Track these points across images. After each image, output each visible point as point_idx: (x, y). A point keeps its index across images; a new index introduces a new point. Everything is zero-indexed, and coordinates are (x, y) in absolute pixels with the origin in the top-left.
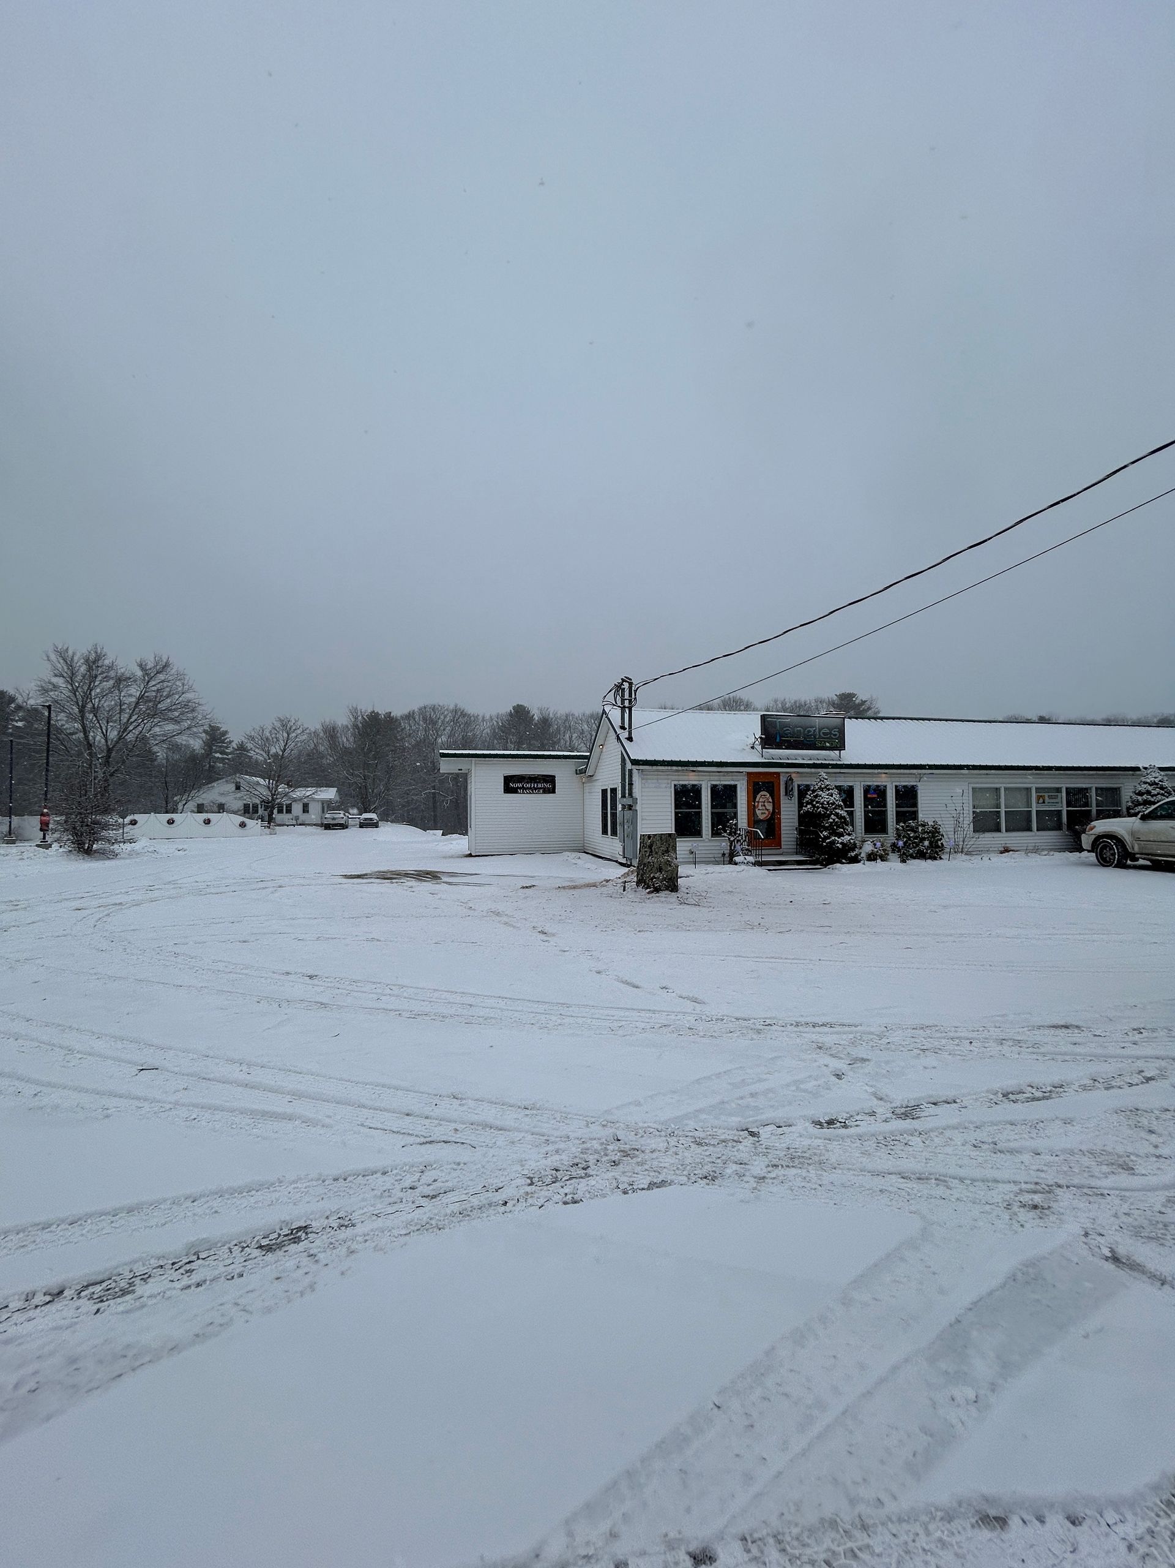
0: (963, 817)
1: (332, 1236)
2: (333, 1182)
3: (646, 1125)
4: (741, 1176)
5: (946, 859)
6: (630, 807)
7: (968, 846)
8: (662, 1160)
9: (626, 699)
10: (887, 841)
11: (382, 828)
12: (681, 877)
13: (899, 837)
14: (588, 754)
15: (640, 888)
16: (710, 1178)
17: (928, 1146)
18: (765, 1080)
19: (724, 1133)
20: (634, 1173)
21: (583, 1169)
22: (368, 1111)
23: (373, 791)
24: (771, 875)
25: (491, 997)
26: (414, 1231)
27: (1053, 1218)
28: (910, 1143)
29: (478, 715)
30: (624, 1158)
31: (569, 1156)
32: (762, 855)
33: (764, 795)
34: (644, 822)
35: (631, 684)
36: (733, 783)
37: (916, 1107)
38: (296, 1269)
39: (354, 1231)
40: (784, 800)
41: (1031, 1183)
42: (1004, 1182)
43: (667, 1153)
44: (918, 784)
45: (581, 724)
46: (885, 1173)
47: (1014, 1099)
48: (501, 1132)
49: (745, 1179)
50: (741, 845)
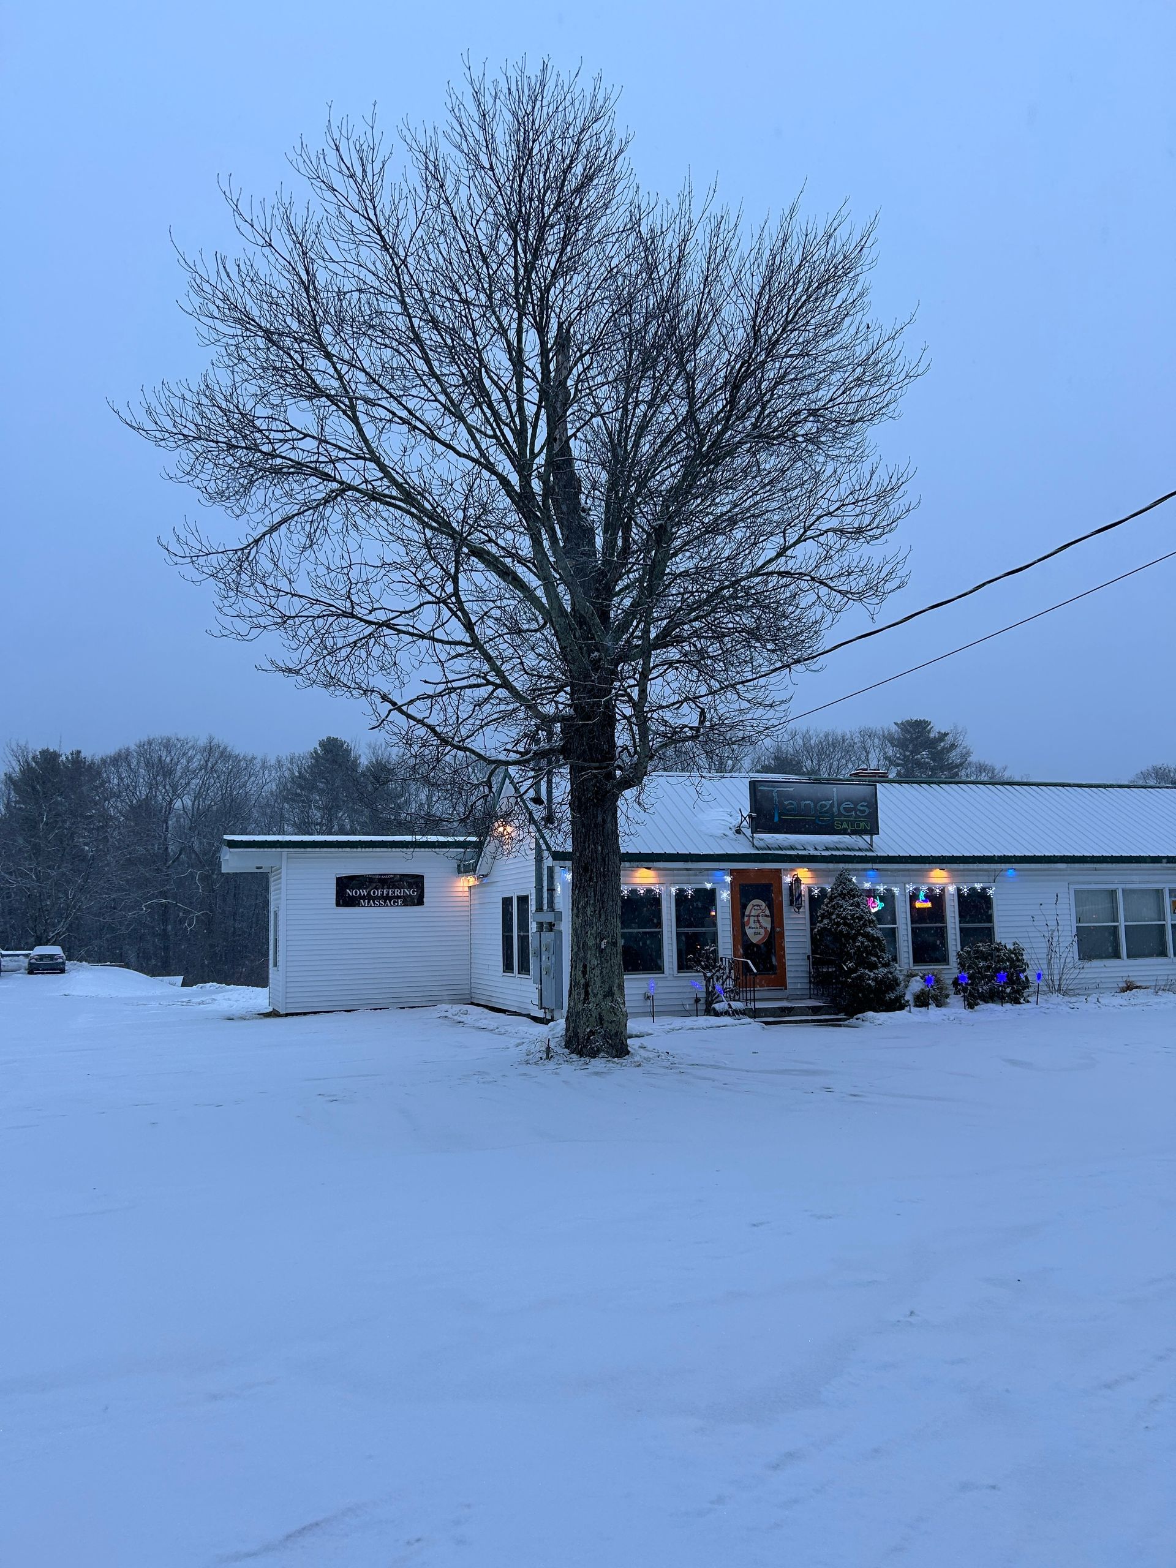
0: (1060, 937)
5: (1034, 1001)
6: (551, 926)
7: (1069, 982)
10: (945, 975)
12: (632, 1036)
13: (963, 968)
14: (480, 839)
15: (571, 1054)
29: (253, 758)
32: (754, 1000)
33: (758, 906)
36: (709, 887)
40: (788, 912)
44: (992, 886)
50: (723, 984)
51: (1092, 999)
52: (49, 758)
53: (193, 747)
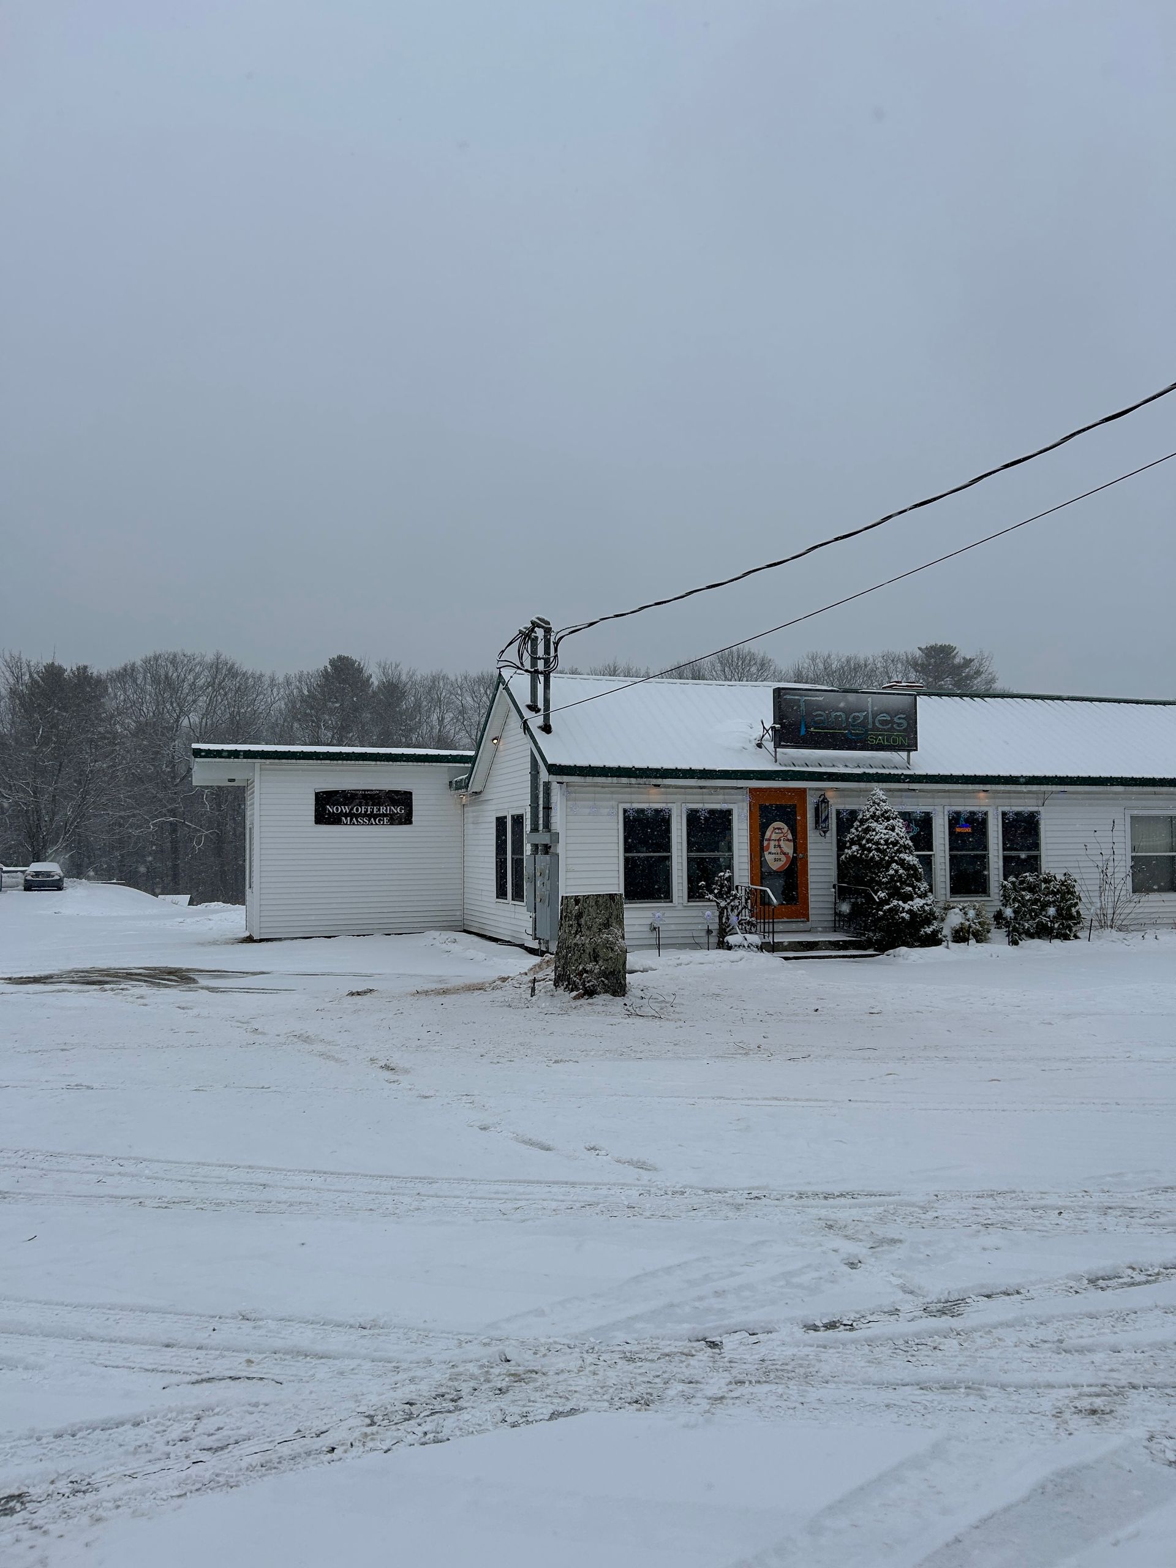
0: (1114, 867)
1: (63, 1504)
2: (54, 1440)
3: (551, 1340)
4: (688, 1398)
5: (1085, 937)
6: (547, 849)
7: (1122, 917)
8: (572, 1383)
9: (540, 659)
10: (986, 908)
11: (72, 891)
12: (631, 971)
13: (1006, 900)
14: (472, 753)
15: (561, 990)
16: (643, 1402)
17: (966, 1349)
18: (739, 1274)
19: (669, 1345)
20: (529, 1401)
21: (453, 1400)
22: (101, 1344)
23: (51, 820)
24: (790, 966)
25: (300, 1171)
26: (191, 1492)
27: (1113, 1423)
28: (941, 1347)
29: (262, 676)
30: (515, 1384)
31: (431, 1385)
32: (773, 932)
33: (779, 829)
34: (570, 875)
35: (548, 631)
36: (725, 807)
37: (960, 1302)
38: (14, 1544)
39: (98, 1497)
40: (812, 836)
41: (1097, 1386)
42: (1061, 1387)
43: (581, 1373)
44: (1041, 809)
45: (461, 695)
46: (898, 1385)
47: (1104, 1286)
48: (323, 1361)
49: (694, 1401)
50: (738, 915)
51: (1150, 935)
52: (53, 673)
53: (200, 664)
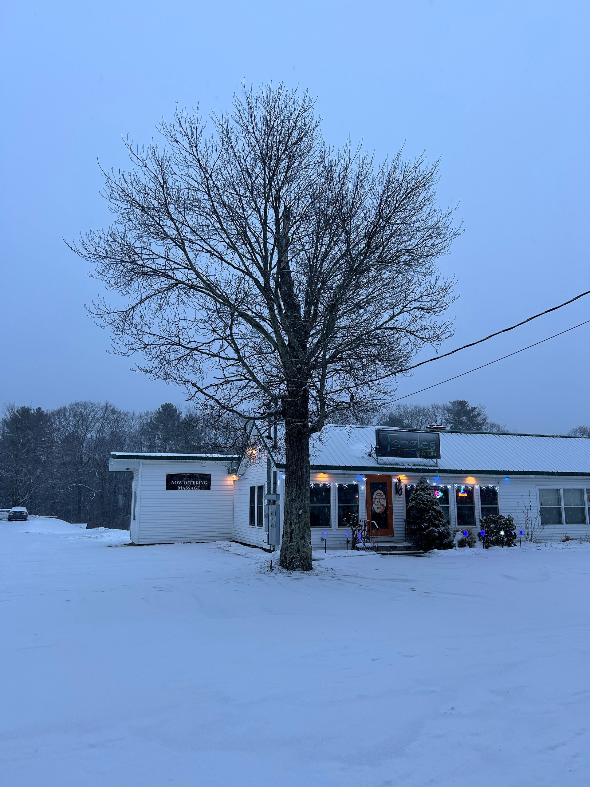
0: (532, 512)
5: (519, 545)
6: (274, 502)
7: (536, 536)
10: (474, 531)
11: (31, 521)
12: (314, 560)
13: (483, 527)
14: (240, 457)
15: (283, 569)
29: (128, 413)
32: (377, 542)
33: (379, 493)
36: (355, 483)
40: (394, 497)
44: (498, 486)
50: (361, 534)
51: (548, 545)
52: (25, 411)
53: (98, 407)
